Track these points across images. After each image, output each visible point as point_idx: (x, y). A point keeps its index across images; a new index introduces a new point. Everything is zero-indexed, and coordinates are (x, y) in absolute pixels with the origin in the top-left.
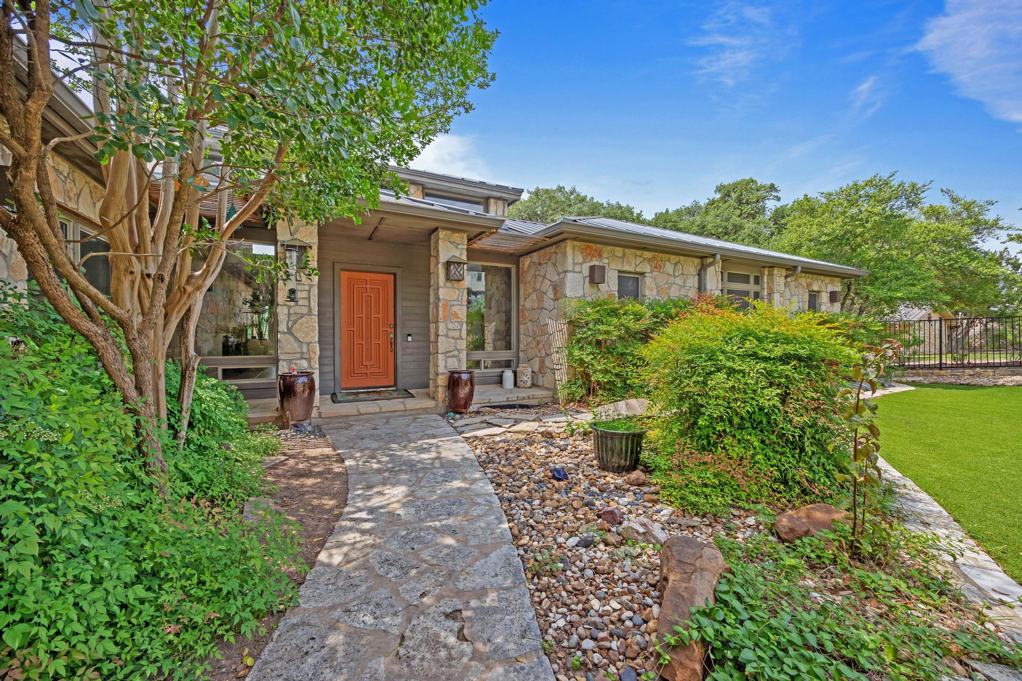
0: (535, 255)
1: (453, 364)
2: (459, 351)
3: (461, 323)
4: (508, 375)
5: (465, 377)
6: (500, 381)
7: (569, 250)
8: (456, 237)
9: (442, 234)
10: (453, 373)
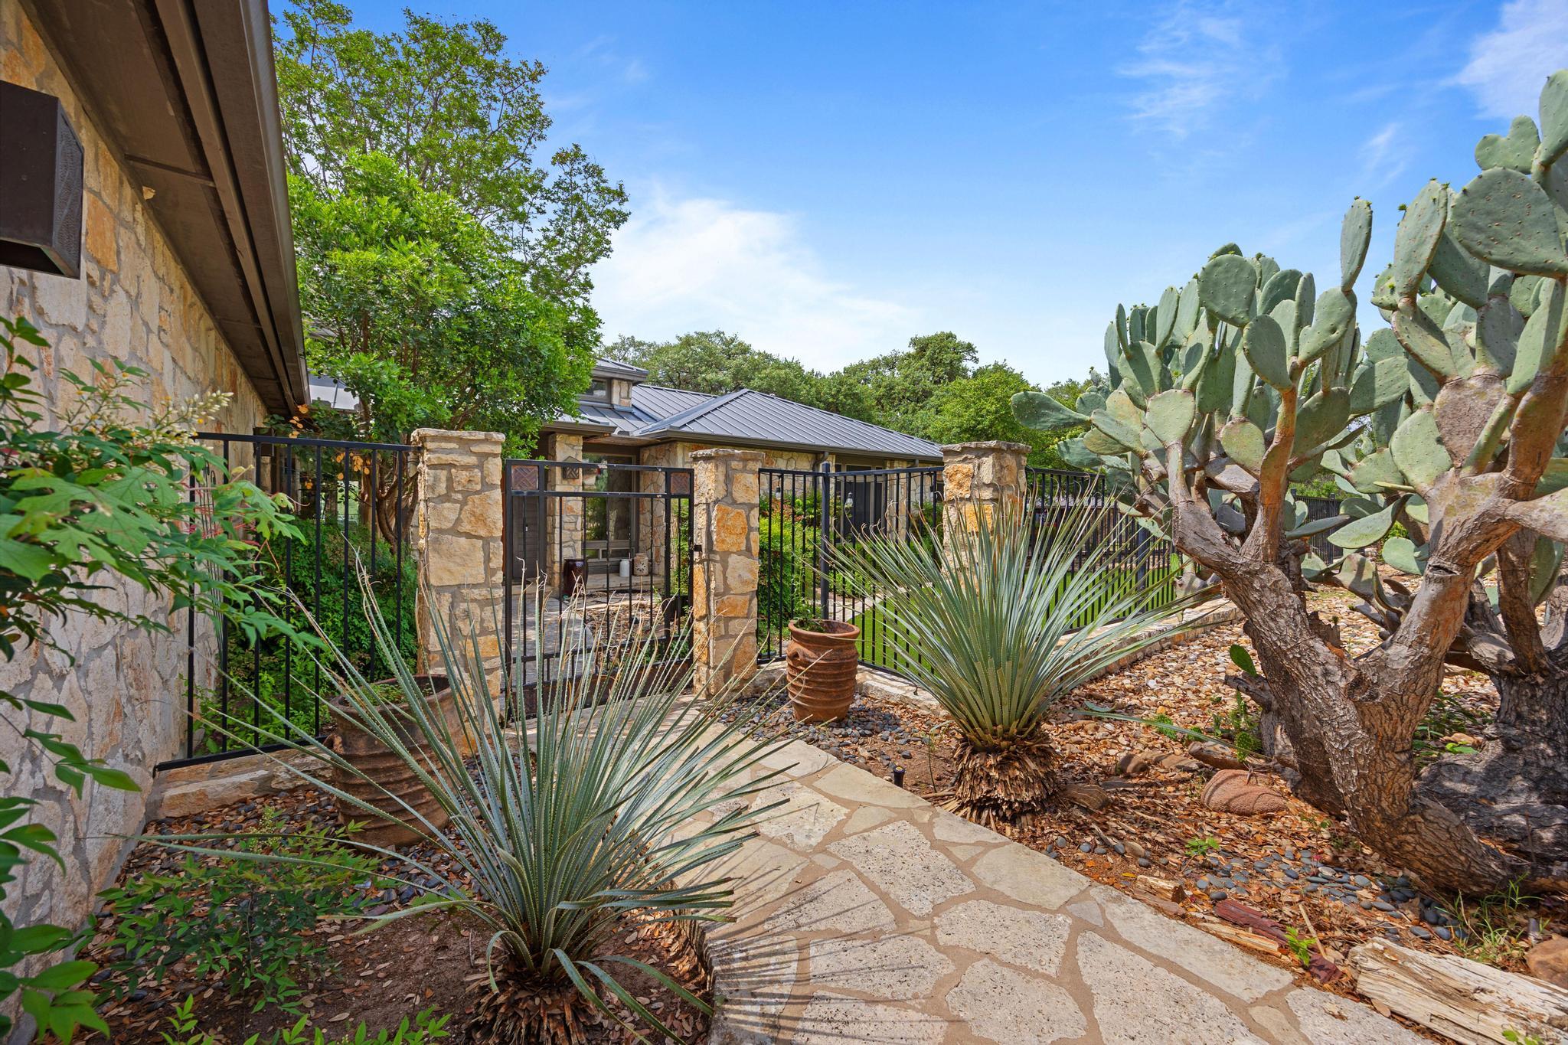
0: (653, 448)
1: (568, 553)
2: (575, 542)
3: (576, 516)
4: (625, 564)
5: (579, 564)
6: (617, 570)
7: (679, 451)
8: (573, 439)
9: (559, 438)
10: (568, 561)
